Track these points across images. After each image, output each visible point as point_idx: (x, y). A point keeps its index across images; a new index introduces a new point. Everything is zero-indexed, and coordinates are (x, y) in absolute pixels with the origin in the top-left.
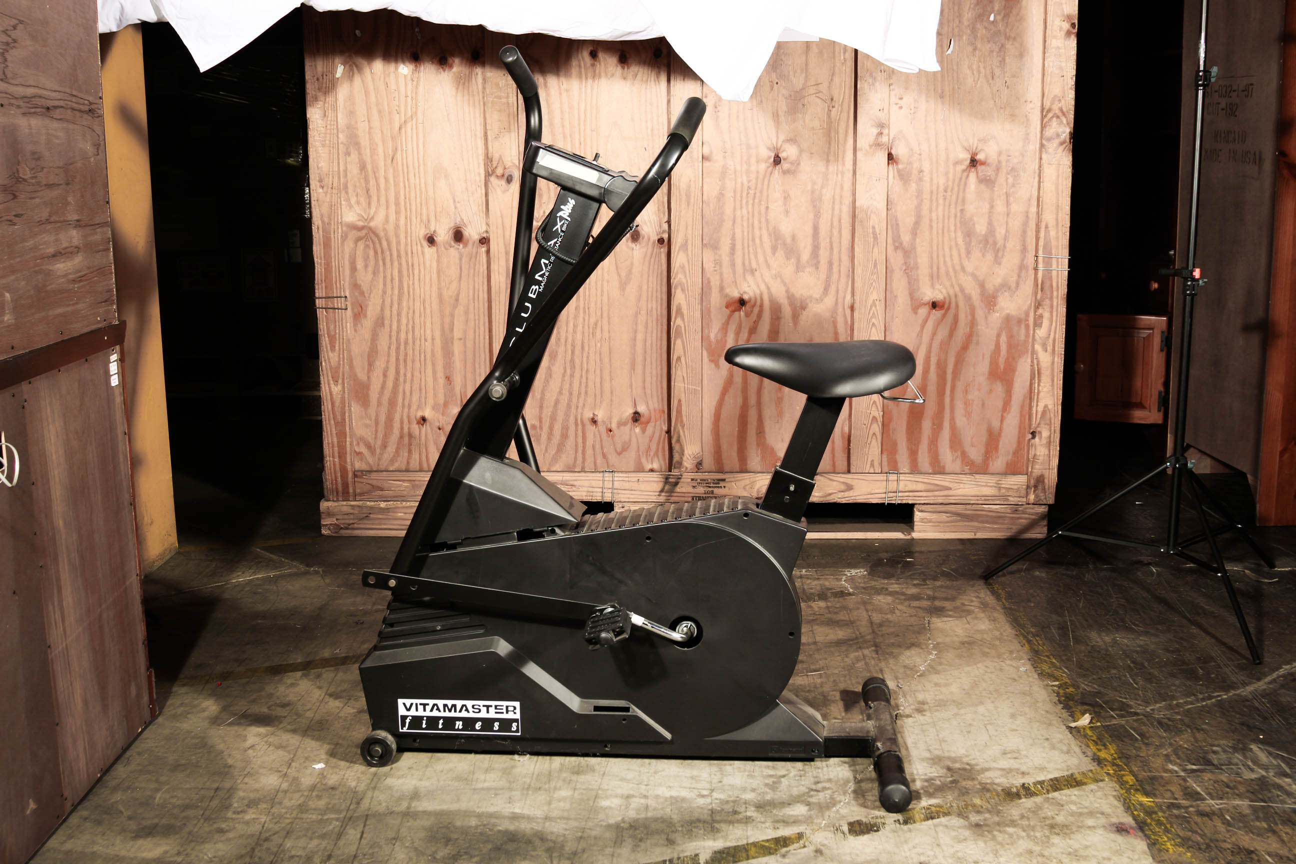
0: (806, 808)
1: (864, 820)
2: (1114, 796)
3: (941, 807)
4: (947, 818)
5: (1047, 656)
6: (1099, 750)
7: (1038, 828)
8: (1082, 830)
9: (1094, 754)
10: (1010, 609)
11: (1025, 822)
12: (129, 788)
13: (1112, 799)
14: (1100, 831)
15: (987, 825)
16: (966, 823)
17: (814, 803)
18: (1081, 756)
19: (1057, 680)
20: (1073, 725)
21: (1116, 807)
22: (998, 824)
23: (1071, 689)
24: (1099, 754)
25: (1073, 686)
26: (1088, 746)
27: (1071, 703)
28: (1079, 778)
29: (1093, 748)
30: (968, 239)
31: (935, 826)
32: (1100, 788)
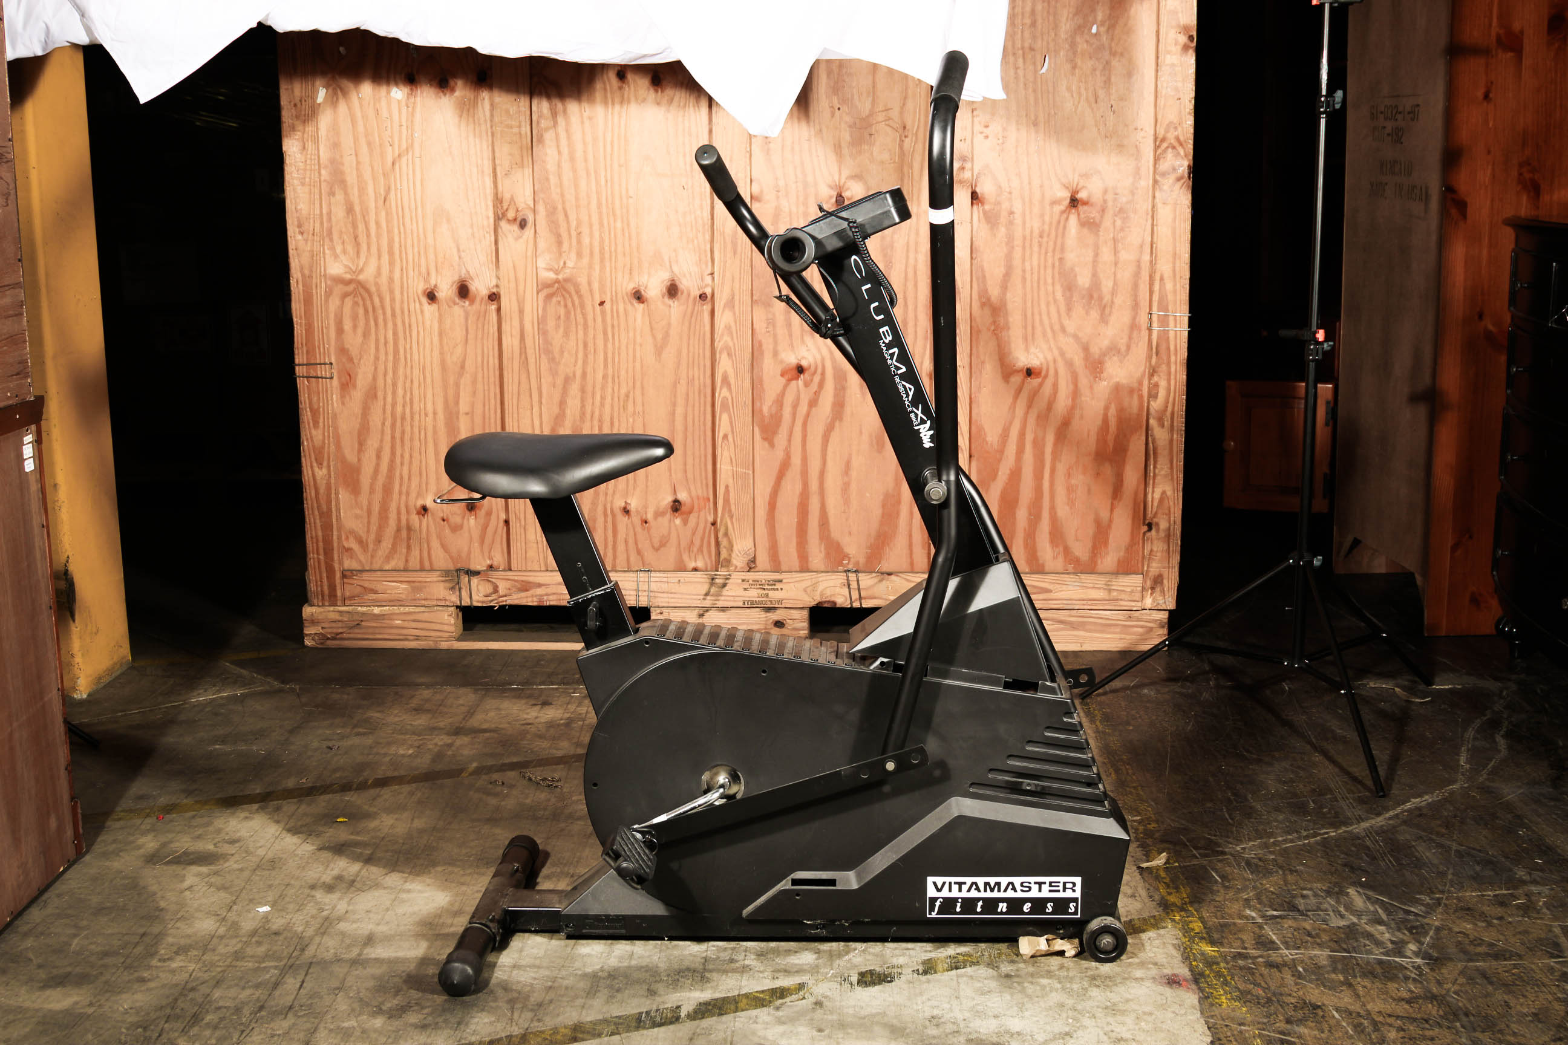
0: (815, 956)
1: (878, 969)
2: (1174, 945)
3: (970, 956)
4: (974, 968)
5: (1135, 788)
6: (1170, 894)
7: (1077, 980)
8: (1128, 982)
9: (1163, 898)
10: (1104, 733)
11: (1063, 973)
12: (42, 934)
13: (1170, 947)
14: (1148, 983)
15: (1018, 976)
16: (995, 973)
17: (824, 951)
18: (1147, 900)
19: (1139, 814)
20: (1145, 865)
21: (1172, 957)
22: (1032, 975)
23: (1153, 825)
24: (1169, 898)
25: (1157, 821)
26: (1158, 889)
27: (1149, 841)
28: (1137, 924)
29: (1163, 891)
30: (1068, 294)
31: (958, 976)
32: (1159, 935)
